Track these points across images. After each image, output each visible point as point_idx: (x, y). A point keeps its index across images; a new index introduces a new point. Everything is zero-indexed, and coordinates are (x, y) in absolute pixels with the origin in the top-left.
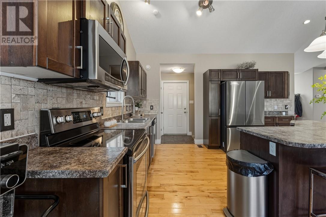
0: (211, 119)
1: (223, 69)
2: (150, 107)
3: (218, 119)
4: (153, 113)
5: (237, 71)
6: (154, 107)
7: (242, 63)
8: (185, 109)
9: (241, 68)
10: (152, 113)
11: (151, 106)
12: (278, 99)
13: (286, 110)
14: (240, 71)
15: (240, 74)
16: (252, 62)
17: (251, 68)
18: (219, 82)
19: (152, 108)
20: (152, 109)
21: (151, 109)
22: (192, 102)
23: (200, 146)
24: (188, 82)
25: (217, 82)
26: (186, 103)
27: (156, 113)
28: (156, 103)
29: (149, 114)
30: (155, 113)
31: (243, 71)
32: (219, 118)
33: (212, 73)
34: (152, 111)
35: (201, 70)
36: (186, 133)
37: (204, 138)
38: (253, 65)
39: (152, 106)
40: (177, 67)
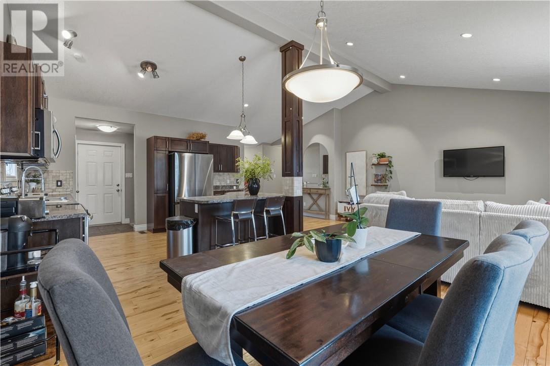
0: (157, 196)
1: (171, 138)
2: (55, 183)
3: (165, 196)
4: (62, 192)
5: (187, 141)
6: (64, 182)
7: (194, 132)
8: (118, 185)
9: (191, 139)
10: (59, 192)
11: (57, 181)
12: (230, 173)
13: (238, 184)
14: (191, 141)
15: (190, 145)
16: (203, 133)
17: (203, 140)
18: (167, 152)
19: (59, 184)
20: (61, 186)
21: (57, 186)
22: (129, 175)
23: (142, 232)
24: (123, 145)
25: (164, 152)
26: (120, 176)
27: (68, 192)
28: (68, 177)
29: (54, 193)
30: (66, 192)
31: (193, 142)
32: (167, 195)
33: (159, 140)
34: (60, 189)
35: (143, 133)
36: (120, 221)
37: (149, 222)
38: (203, 136)
39: (61, 181)
40: (105, 124)
